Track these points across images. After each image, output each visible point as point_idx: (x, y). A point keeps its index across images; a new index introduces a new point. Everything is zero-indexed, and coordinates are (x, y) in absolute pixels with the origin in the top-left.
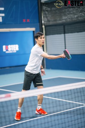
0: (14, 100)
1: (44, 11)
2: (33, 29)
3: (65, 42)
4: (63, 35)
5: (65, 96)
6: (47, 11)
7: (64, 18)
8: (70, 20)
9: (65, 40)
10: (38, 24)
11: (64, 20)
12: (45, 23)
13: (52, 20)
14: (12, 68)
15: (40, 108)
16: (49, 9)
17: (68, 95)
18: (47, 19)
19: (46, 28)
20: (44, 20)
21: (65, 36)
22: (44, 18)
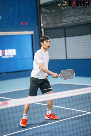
0: (11, 108)
1: (43, 13)
2: (32, 33)
3: (66, 46)
4: (63, 39)
5: (66, 103)
6: (46, 13)
7: (65, 20)
8: (71, 23)
9: (66, 44)
10: (37, 27)
11: (64, 22)
12: (44, 26)
13: (52, 22)
14: (9, 74)
15: (50, 114)
16: (48, 11)
17: (69, 102)
18: (47, 22)
19: (46, 31)
20: (43, 23)
21: (65, 40)
22: (43, 21)
